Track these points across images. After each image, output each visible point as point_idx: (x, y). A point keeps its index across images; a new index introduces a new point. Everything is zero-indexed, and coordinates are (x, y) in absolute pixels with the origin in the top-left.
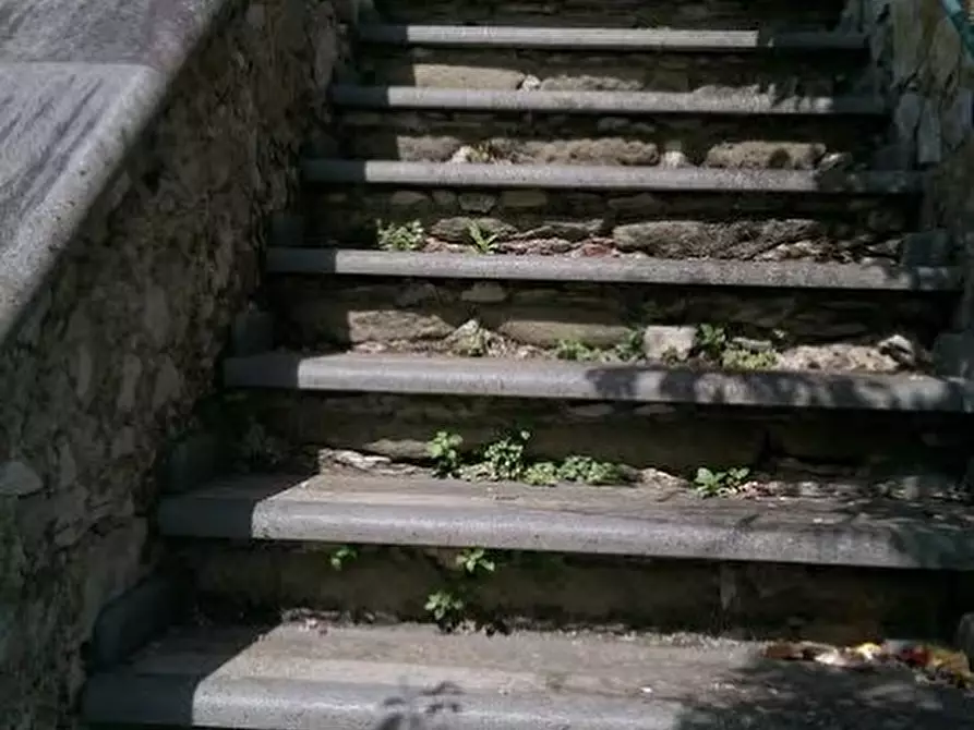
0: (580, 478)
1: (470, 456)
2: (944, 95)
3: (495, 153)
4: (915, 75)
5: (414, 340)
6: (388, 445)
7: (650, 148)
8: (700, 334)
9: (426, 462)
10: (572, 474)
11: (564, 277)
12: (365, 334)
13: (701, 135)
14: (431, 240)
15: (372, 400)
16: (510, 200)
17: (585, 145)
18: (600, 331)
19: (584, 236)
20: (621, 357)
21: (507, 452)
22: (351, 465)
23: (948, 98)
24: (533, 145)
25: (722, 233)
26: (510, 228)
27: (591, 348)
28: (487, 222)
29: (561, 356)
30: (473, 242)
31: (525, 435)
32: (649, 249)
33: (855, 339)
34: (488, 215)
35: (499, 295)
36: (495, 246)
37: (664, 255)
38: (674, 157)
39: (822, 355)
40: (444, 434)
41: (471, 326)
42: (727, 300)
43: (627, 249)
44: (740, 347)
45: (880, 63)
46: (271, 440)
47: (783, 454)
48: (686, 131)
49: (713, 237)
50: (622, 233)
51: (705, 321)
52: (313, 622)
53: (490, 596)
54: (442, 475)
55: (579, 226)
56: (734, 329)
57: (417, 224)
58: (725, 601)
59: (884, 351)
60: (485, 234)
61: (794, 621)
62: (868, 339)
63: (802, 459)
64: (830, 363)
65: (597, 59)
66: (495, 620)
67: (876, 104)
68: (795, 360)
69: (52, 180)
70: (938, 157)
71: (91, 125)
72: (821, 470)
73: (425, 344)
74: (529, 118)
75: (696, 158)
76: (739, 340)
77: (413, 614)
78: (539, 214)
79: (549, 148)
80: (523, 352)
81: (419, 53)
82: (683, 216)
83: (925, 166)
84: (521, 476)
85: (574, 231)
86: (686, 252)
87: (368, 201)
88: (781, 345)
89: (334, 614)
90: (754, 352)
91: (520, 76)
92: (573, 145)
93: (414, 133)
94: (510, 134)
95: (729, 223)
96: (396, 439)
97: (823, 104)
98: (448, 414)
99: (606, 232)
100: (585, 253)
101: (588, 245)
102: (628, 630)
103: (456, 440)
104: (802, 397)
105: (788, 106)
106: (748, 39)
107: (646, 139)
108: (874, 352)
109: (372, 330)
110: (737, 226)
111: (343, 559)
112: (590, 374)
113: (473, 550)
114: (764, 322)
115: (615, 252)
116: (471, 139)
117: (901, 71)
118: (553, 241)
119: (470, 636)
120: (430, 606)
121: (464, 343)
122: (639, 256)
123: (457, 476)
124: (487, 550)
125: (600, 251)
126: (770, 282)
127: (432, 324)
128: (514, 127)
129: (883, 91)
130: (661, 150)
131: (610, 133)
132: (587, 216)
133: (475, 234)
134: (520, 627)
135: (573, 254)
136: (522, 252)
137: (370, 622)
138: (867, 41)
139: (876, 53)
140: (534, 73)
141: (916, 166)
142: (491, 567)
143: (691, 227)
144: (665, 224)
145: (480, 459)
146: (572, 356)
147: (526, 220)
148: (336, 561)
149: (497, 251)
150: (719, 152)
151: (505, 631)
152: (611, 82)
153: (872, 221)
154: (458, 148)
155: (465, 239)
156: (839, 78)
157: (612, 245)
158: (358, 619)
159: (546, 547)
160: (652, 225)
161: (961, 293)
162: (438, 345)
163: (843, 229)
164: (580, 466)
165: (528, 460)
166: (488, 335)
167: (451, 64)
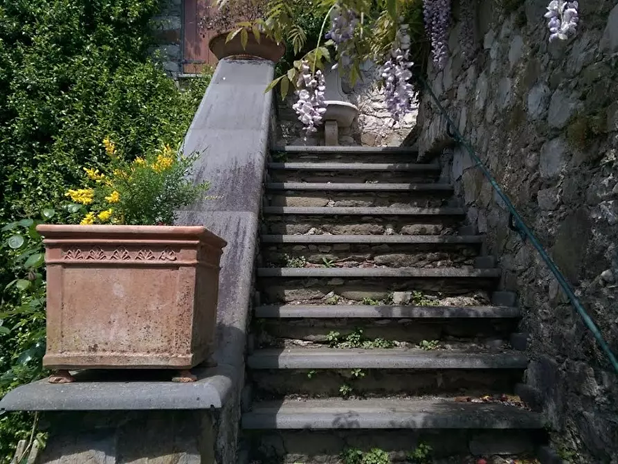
0: (380, 347)
1: (341, 340)
2: (487, 209)
3: (325, 230)
4: (474, 202)
5: (311, 299)
6: (312, 337)
7: (381, 227)
8: (413, 294)
9: (327, 342)
10: (378, 344)
11: (365, 275)
12: (293, 298)
13: (399, 222)
14: (308, 263)
15: (306, 320)
16: (336, 248)
17: (357, 226)
18: (377, 294)
19: (363, 260)
20: (385, 303)
21: (355, 338)
22: (299, 345)
23: (488, 211)
24: (339, 227)
25: (413, 258)
26: (337, 258)
27: (375, 301)
28: (329, 256)
29: (364, 303)
30: (324, 263)
31: (361, 331)
32: (388, 264)
33: (465, 294)
34: (328, 253)
35: (341, 282)
36: (333, 264)
37: (392, 266)
38: (390, 230)
39: (455, 300)
40: (333, 332)
41: (331, 294)
42: (421, 282)
43: (380, 265)
44: (427, 298)
45: (459, 196)
46: (269, 336)
47: (448, 335)
48: (393, 221)
49: (410, 260)
50: (377, 259)
51: (414, 289)
52: (300, 398)
53: (360, 386)
54: (332, 347)
55: (362, 256)
56: (424, 292)
57: (303, 257)
58: (439, 385)
59: (476, 298)
60: (328, 260)
61: (462, 389)
62: (470, 294)
63: (455, 336)
64: (458, 303)
65: (355, 194)
66: (362, 394)
67: (459, 211)
68: (446, 302)
69: (242, 251)
70: (486, 230)
71: (245, 232)
72: (462, 340)
73: (315, 301)
74: (336, 217)
75: (397, 230)
76: (426, 296)
77: (335, 394)
78: (347, 252)
79: (344, 228)
80: (350, 303)
81: (289, 192)
82: (399, 252)
83: (482, 233)
84: (359, 346)
85: (360, 258)
86: (400, 265)
87: (284, 248)
88: (440, 298)
89: (307, 395)
90: (432, 300)
91: (327, 201)
92: (353, 226)
93: (294, 223)
94: (330, 223)
95: (415, 254)
96: (315, 334)
97: (437, 211)
98: (334, 325)
99: (372, 258)
100: (364, 267)
101: (365, 263)
102: (407, 396)
103: (337, 334)
104: (447, 315)
105: (424, 212)
106: (406, 186)
107: (379, 223)
108: (473, 299)
109: (296, 296)
110: (418, 255)
111: (312, 375)
112: (376, 308)
113: (357, 369)
114: (434, 289)
115: (375, 265)
116: (315, 224)
117: (468, 199)
118: (353, 262)
119: (353, 400)
120: (341, 390)
121: (329, 300)
122: (384, 267)
123: (337, 347)
124: (362, 369)
125: (370, 265)
126: (436, 275)
127: (317, 294)
128: (331, 220)
129: (462, 206)
130: (385, 228)
131: (366, 222)
132: (364, 253)
133: (325, 260)
134: (370, 397)
135: (360, 266)
136: (341, 267)
137: (319, 398)
138: (453, 187)
139: (457, 192)
140: (332, 199)
141: (477, 233)
142: (363, 375)
143: (402, 256)
144: (393, 255)
145: (345, 341)
146: (368, 304)
147: (342, 255)
148: (309, 375)
149: (333, 266)
150: (406, 228)
151: (365, 398)
152: (361, 202)
153: (465, 252)
154: (311, 228)
155: (321, 262)
156: (443, 200)
157: (374, 263)
158: (314, 397)
159: (382, 367)
160: (388, 256)
161: (500, 277)
162: (320, 301)
163: (455, 255)
164: (380, 342)
165: (361, 341)
166: (337, 297)
167: (302, 196)
